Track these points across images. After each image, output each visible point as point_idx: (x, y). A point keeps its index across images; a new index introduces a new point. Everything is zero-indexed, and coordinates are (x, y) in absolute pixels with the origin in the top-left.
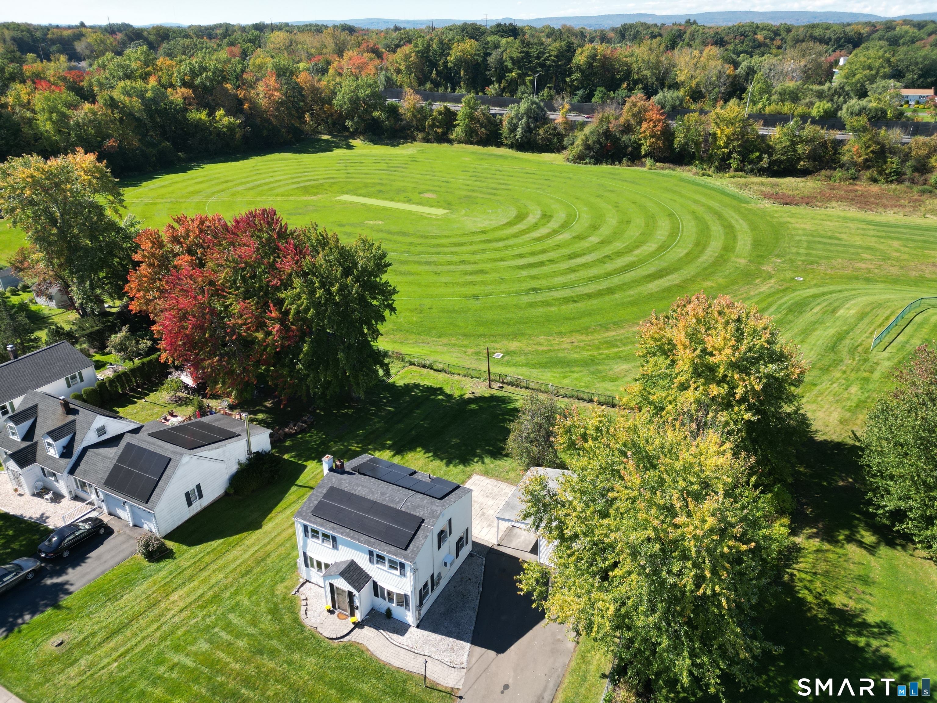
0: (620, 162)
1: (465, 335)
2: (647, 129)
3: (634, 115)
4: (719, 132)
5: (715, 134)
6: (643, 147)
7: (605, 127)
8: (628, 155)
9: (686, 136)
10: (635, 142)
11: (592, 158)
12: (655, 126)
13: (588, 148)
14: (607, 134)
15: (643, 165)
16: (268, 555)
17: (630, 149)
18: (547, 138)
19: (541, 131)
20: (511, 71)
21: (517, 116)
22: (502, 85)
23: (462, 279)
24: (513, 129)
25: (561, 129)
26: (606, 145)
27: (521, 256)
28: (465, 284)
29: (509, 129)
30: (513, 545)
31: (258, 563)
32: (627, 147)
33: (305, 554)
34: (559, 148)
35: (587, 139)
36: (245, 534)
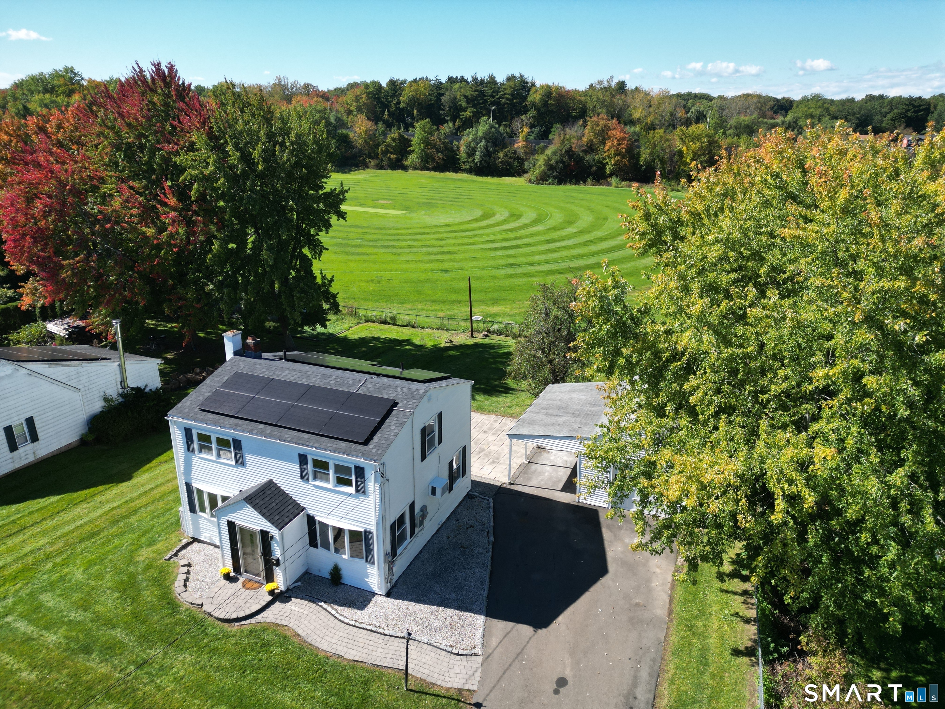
0: (585, 182)
1: (434, 301)
2: (611, 148)
3: (597, 135)
4: (684, 149)
5: (680, 153)
6: (608, 167)
7: (568, 146)
8: (592, 174)
9: (651, 153)
10: (599, 162)
11: (555, 178)
12: (619, 144)
13: (551, 168)
14: (570, 153)
15: (609, 184)
16: (135, 512)
17: (594, 168)
18: (507, 162)
19: (501, 155)
20: (465, 110)
21: (474, 140)
22: (457, 124)
23: (426, 258)
24: (471, 152)
25: (521, 152)
26: (569, 165)
27: (492, 241)
28: (430, 261)
29: (467, 153)
30: (533, 483)
31: (115, 523)
32: (591, 166)
33: (189, 486)
34: (519, 172)
35: (550, 159)
36: (100, 488)
